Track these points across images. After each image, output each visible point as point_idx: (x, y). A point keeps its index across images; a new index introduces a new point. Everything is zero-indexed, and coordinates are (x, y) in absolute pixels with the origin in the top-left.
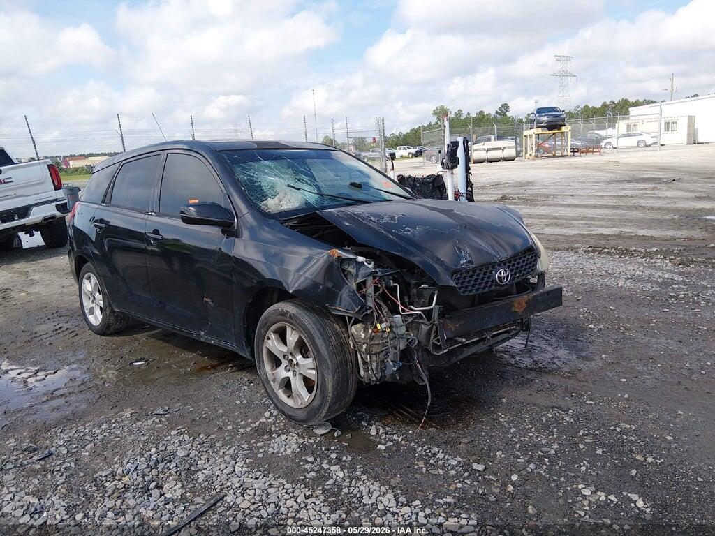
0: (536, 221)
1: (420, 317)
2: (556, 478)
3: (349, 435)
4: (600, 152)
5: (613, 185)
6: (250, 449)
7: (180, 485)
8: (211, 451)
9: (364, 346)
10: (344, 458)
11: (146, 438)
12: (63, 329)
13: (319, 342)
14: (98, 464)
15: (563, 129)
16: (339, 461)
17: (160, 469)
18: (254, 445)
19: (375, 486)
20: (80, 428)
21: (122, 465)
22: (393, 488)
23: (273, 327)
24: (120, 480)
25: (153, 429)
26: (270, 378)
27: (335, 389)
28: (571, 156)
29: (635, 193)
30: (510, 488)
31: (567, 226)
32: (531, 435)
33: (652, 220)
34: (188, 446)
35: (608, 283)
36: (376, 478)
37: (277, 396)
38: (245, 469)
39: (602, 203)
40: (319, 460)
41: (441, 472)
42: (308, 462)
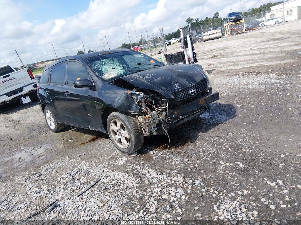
0: (225, 64)
1: (162, 111)
2: (212, 160)
3: (144, 155)
4: (258, 29)
5: (261, 44)
6: (109, 164)
7: (85, 178)
8: (96, 166)
9: (143, 124)
10: (141, 163)
11: (73, 165)
12: (42, 132)
13: (128, 124)
14: (58, 175)
15: (241, 21)
16: (139, 164)
17: (78, 174)
18: (111, 163)
19: (151, 171)
20: (51, 165)
21: (65, 174)
22: (156, 170)
23: (112, 121)
24: (65, 179)
25: (76, 162)
26: (114, 140)
27: (135, 140)
28: (246, 32)
29: (270, 46)
30: (196, 165)
31: (238, 65)
32: (207, 147)
33: (273, 58)
34: (88, 166)
35: (248, 87)
36: (151, 168)
37: (117, 146)
38: (107, 170)
39: (254, 52)
40: (132, 164)
41: (174, 163)
42: (129, 166)
